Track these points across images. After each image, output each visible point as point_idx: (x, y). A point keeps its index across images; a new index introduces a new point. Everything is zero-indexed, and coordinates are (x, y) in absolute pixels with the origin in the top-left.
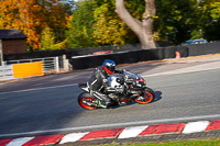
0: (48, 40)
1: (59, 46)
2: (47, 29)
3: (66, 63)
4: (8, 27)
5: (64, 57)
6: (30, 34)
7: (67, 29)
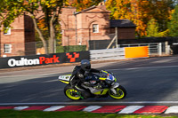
0: (153, 29)
1: (162, 34)
2: (153, 20)
3: (168, 48)
4: (122, 18)
5: (166, 43)
6: (139, 24)
7: (169, 21)
